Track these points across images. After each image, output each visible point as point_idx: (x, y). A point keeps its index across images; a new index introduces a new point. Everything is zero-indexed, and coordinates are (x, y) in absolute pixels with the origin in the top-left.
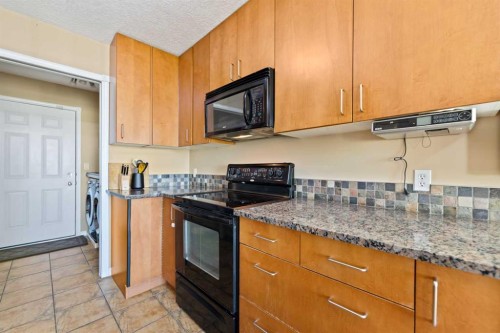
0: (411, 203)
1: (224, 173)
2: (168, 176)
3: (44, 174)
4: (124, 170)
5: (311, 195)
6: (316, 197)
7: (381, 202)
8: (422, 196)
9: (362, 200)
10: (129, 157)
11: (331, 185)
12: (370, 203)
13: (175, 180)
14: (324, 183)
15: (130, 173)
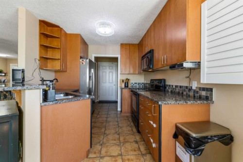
0: (191, 94)
1: (149, 82)
2: (136, 83)
3: (109, 82)
4: (123, 81)
5: (170, 90)
6: (171, 91)
7: (185, 93)
8: (194, 91)
9: (181, 92)
10: (124, 78)
11: (174, 87)
12: (182, 93)
13: (139, 85)
14: (173, 86)
15: (125, 82)
